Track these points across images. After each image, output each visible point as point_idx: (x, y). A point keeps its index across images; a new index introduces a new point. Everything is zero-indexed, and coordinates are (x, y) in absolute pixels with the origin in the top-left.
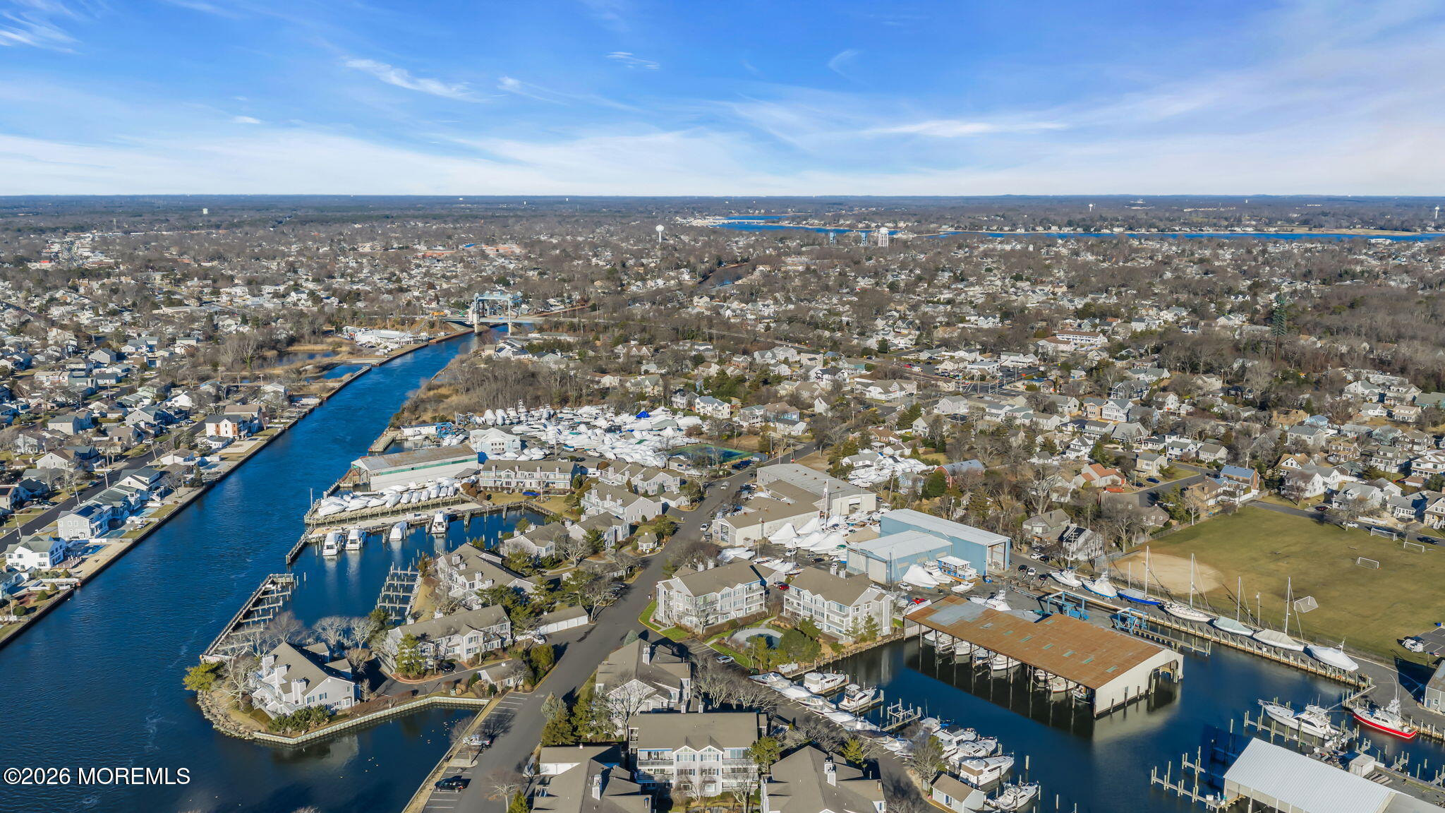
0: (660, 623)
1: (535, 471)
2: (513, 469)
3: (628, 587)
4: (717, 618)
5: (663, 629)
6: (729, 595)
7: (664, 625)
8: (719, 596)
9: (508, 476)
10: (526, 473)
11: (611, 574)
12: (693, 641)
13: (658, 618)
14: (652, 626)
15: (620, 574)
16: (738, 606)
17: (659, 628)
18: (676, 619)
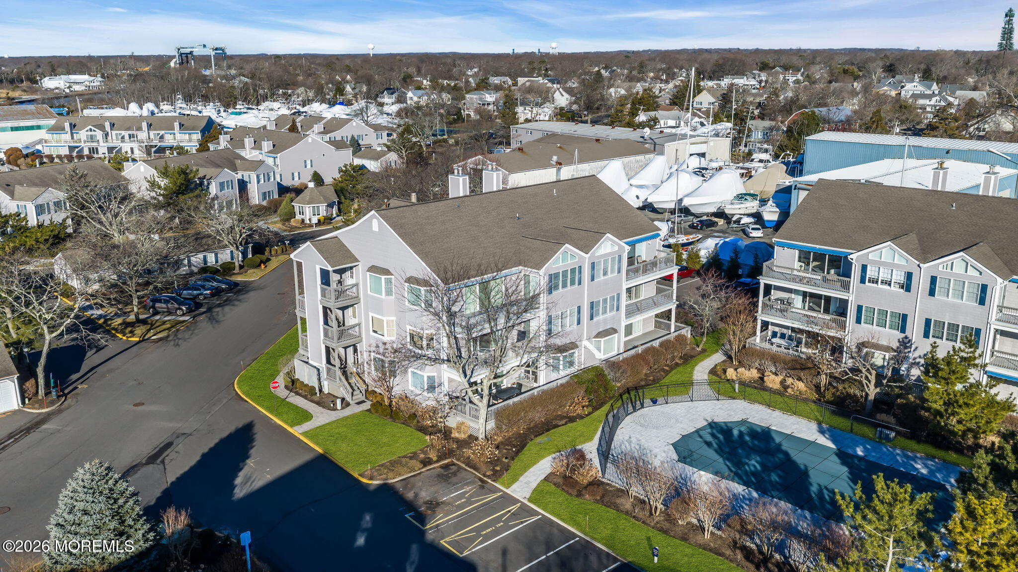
0: (309, 393)
1: (140, 129)
2: (101, 127)
3: (237, 289)
4: (531, 368)
5: (321, 417)
6: (574, 276)
7: (326, 401)
8: (538, 278)
9: (92, 138)
10: (126, 134)
11: (197, 259)
12: (447, 475)
13: (305, 375)
14: (280, 406)
15: (225, 256)
16: (603, 319)
17: (306, 416)
18: (371, 374)
